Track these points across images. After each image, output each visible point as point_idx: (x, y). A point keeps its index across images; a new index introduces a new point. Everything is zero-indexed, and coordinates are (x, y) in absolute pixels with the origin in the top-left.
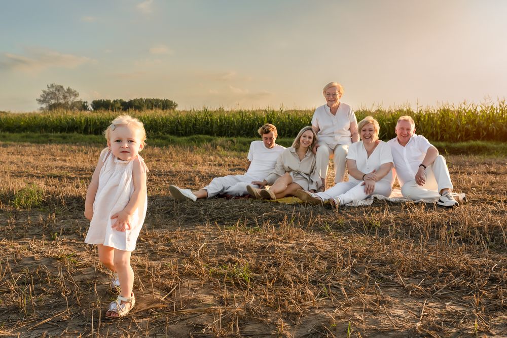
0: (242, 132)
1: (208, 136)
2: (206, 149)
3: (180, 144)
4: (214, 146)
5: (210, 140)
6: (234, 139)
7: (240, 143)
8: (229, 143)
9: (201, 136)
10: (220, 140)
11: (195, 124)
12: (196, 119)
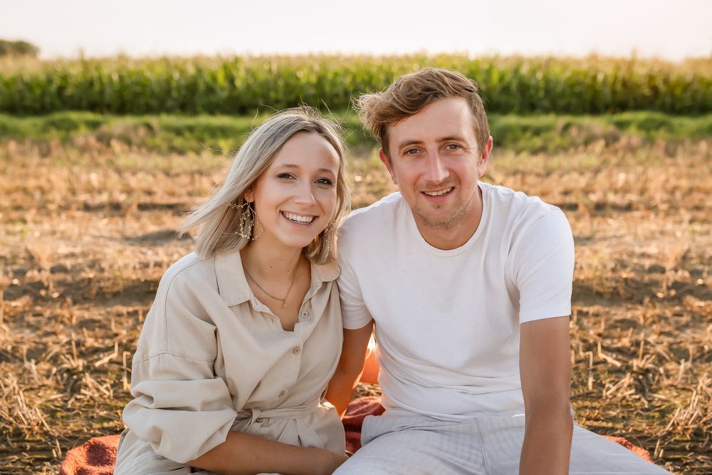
0: (169, 103)
1: (90, 116)
2: (84, 149)
3: (18, 136)
4: (105, 140)
5: (94, 125)
6: (153, 120)
7: (168, 129)
8: (142, 132)
9: (74, 116)
10: (117, 124)
11: (61, 89)
12: (65, 78)
